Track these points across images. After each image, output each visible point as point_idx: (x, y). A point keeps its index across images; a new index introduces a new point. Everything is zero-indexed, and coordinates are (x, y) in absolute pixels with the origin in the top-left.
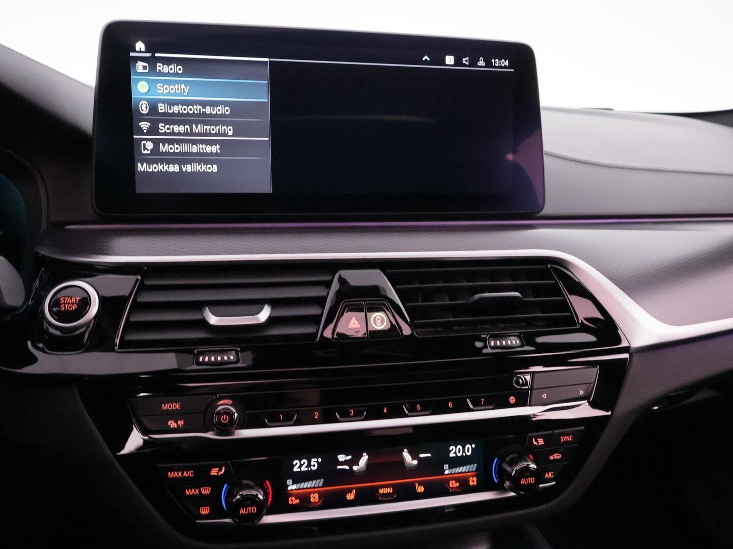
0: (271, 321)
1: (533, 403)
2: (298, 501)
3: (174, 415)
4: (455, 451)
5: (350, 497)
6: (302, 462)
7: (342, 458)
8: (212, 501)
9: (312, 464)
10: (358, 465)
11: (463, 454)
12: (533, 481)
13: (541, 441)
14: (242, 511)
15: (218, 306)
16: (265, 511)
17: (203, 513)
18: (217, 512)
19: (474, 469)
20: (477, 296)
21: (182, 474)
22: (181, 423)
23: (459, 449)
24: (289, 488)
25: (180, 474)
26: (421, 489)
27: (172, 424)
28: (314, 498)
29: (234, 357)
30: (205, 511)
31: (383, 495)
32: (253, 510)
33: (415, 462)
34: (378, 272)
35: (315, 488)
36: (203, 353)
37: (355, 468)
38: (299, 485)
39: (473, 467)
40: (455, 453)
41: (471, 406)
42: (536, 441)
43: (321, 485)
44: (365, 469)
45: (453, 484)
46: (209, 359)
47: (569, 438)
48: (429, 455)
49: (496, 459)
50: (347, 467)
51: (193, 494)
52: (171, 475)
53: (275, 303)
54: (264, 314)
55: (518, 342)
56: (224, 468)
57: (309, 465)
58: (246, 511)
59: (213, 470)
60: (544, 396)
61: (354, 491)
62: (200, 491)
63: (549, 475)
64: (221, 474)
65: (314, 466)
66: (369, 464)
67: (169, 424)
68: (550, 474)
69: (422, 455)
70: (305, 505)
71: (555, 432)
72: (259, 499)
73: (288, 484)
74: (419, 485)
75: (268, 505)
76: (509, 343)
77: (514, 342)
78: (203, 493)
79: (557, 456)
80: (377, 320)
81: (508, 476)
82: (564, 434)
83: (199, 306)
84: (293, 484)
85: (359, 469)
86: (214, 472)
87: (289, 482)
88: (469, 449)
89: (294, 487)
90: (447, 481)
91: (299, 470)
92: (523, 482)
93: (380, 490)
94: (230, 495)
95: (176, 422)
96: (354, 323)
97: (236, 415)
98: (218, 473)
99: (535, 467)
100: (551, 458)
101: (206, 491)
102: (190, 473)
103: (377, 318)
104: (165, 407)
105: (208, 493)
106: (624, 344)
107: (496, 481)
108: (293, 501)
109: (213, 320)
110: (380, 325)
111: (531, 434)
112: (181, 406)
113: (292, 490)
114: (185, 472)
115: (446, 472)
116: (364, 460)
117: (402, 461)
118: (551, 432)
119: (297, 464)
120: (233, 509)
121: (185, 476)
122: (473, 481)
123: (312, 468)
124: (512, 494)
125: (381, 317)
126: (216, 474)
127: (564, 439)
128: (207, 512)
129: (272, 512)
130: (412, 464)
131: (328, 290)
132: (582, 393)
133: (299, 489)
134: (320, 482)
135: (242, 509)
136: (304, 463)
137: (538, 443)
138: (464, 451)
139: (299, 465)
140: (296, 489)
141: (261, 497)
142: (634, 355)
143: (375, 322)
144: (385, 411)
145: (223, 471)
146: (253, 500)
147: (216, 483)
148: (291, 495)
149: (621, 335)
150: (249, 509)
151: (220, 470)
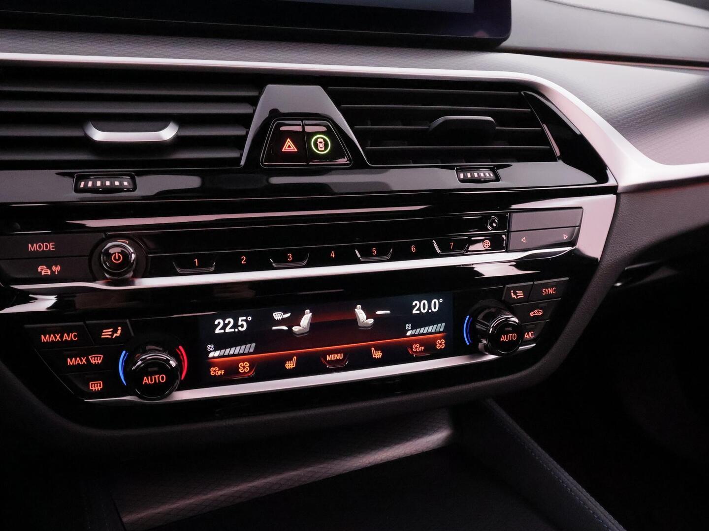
0: (178, 142)
1: (511, 248)
2: (223, 372)
3: (47, 259)
4: (420, 306)
5: (290, 365)
6: (227, 322)
7: (278, 316)
8: (107, 372)
9: (240, 323)
10: (300, 326)
11: (428, 310)
12: (514, 338)
13: (520, 294)
14: (146, 380)
15: (106, 121)
16: (178, 383)
17: (94, 389)
18: (113, 387)
19: (442, 329)
20: (441, 120)
21: (61, 337)
22: (57, 269)
23: (424, 304)
24: (211, 355)
25: (58, 337)
26: (378, 355)
27: (44, 270)
28: (244, 368)
29: (129, 183)
30: (96, 386)
31: (331, 362)
32: (161, 378)
33: (371, 321)
34: (317, 91)
35: (244, 354)
36: (86, 177)
37: (296, 329)
38: (223, 351)
39: (441, 327)
40: (419, 309)
41: (438, 251)
42: (515, 294)
43: (252, 350)
44: (308, 330)
45: (418, 348)
46: (93, 184)
47: (551, 291)
48: (388, 312)
49: (468, 317)
50: (285, 328)
51: (78, 364)
52: (45, 339)
53: (181, 120)
54: (168, 133)
55: (492, 175)
56: (120, 328)
57: (236, 325)
58: (152, 381)
59: (104, 331)
60: (524, 240)
61: (295, 357)
62: (88, 360)
63: (528, 336)
64: (116, 336)
65: (242, 326)
66: (313, 325)
67: (39, 270)
68: (530, 333)
69: (378, 313)
70: (231, 376)
71: (535, 283)
72: (170, 365)
73: (209, 349)
74: (376, 350)
75: (182, 379)
76: (482, 175)
77: (487, 175)
78: (93, 362)
79: (538, 313)
80: (318, 143)
81: (485, 335)
82: (547, 286)
83: (81, 120)
84: (215, 350)
85: (299, 330)
86: (106, 334)
87: (210, 347)
88: (436, 305)
89: (217, 353)
90: (410, 344)
91: (222, 331)
92: (503, 338)
93: (328, 356)
94: (129, 362)
95: (50, 268)
96: (289, 147)
97: (133, 256)
98: (112, 335)
99: (517, 321)
100: (531, 314)
101: (96, 360)
102: (72, 335)
103: (319, 140)
104: (33, 247)
105: (100, 362)
106: (611, 182)
107: (468, 344)
108: (216, 372)
109: (99, 136)
110: (323, 149)
111: (508, 286)
112: (56, 246)
113: (214, 358)
114: (66, 334)
115: (409, 333)
116: (306, 320)
117: (355, 320)
118: (532, 283)
119: (219, 323)
120: (135, 377)
121: (66, 340)
122: (441, 344)
123: (240, 328)
124: (491, 357)
125: (324, 140)
126: (109, 337)
127: (545, 291)
128: (99, 388)
129: (186, 385)
130: (367, 323)
131: (254, 108)
132: (565, 237)
133: (224, 356)
134: (250, 347)
135: (145, 378)
136: (229, 322)
137: (517, 296)
138: (430, 307)
139: (223, 326)
140: (219, 357)
141: (173, 363)
142: (622, 197)
143: (316, 146)
144: (333, 255)
145: (119, 332)
146: (161, 367)
147: (111, 349)
148: (214, 365)
149: (608, 172)
150: (155, 378)
151: (115, 331)
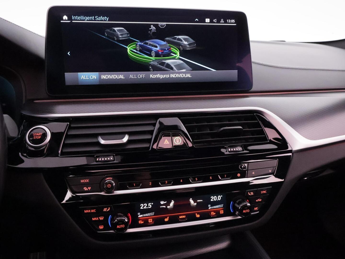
0: (129, 142)
1: (248, 176)
2: (143, 222)
3: (86, 185)
4: (214, 198)
5: (166, 220)
6: (144, 205)
7: (162, 203)
8: (104, 222)
9: (149, 205)
10: (170, 206)
11: (217, 200)
12: (248, 211)
13: (252, 193)
14: (118, 227)
15: (104, 135)
16: (128, 227)
17: (100, 228)
18: (107, 227)
19: (222, 207)
20: (222, 129)
21: (91, 211)
22: (89, 188)
23: (215, 197)
24: (139, 216)
25: (90, 211)
26: (198, 216)
27: (85, 189)
28: (150, 221)
29: (112, 158)
30: (101, 227)
31: (181, 219)
32: (123, 226)
33: (195, 204)
34: (177, 119)
35: (150, 216)
36: (98, 157)
37: (168, 207)
38: (143, 215)
39: (222, 206)
40: (213, 199)
41: (220, 178)
42: (250, 193)
43: (153, 215)
44: (173, 207)
45: (213, 213)
46: (101, 159)
47: (265, 192)
48: (202, 201)
49: (232, 202)
50: (165, 207)
51: (96, 220)
52: (85, 211)
53: (130, 134)
54: (126, 139)
55: (241, 149)
57: (147, 206)
60: (253, 173)
61: (168, 217)
62: (99, 219)
63: (256, 209)
64: (108, 211)
65: (150, 206)
66: (174, 205)
67: (84, 189)
68: (256, 208)
69: (198, 201)
70: (146, 224)
71: (258, 189)
72: (125, 221)
74: (198, 214)
75: (130, 224)
76: (237, 149)
77: (239, 149)
78: (100, 219)
79: (260, 200)
80: (177, 140)
81: (237, 209)
82: (263, 190)
83: (96, 136)
84: (140, 215)
85: (170, 208)
86: (105, 210)
87: (139, 214)
88: (220, 198)
89: (141, 216)
90: (210, 212)
91: (143, 208)
92: (244, 211)
93: (180, 217)
94: (112, 220)
95: (87, 188)
96: (166, 142)
97: (114, 184)
98: (107, 210)
99: (250, 205)
100: (257, 201)
101: (101, 218)
102: (94, 210)
103: (177, 139)
104: (82, 181)
105: (103, 219)
106: (289, 149)
107: (232, 212)
108: (141, 222)
109: (103, 142)
110: (178, 142)
111: (247, 190)
112: (89, 180)
113: (140, 217)
114: (92, 210)
115: (210, 208)
116: (172, 204)
117: (190, 204)
118: (257, 189)
119: (142, 205)
120: (114, 226)
121: (92, 212)
122: (222, 212)
123: (149, 207)
124: (240, 217)
125: (179, 139)
126: (106, 211)
127: (262, 192)
128: (102, 228)
129: (131, 227)
130: (194, 205)
131: (154, 127)
132: (270, 171)
133: (143, 217)
134: (153, 214)
135: (118, 226)
136: (145, 205)
137: (251, 194)
138: (217, 199)
139: (143, 206)
140: (142, 217)
141: (126, 220)
142: (294, 154)
143: (176, 141)
144: (181, 181)
145: (109, 209)
146: (123, 222)
147: (106, 215)
148: (140, 220)
149: (288, 145)
150: (121, 226)
151: (108, 209)
